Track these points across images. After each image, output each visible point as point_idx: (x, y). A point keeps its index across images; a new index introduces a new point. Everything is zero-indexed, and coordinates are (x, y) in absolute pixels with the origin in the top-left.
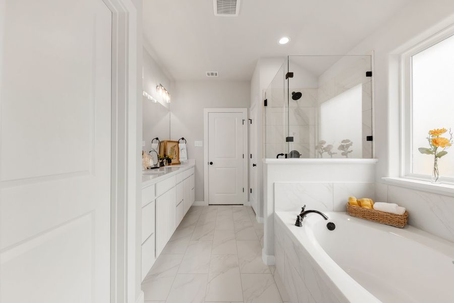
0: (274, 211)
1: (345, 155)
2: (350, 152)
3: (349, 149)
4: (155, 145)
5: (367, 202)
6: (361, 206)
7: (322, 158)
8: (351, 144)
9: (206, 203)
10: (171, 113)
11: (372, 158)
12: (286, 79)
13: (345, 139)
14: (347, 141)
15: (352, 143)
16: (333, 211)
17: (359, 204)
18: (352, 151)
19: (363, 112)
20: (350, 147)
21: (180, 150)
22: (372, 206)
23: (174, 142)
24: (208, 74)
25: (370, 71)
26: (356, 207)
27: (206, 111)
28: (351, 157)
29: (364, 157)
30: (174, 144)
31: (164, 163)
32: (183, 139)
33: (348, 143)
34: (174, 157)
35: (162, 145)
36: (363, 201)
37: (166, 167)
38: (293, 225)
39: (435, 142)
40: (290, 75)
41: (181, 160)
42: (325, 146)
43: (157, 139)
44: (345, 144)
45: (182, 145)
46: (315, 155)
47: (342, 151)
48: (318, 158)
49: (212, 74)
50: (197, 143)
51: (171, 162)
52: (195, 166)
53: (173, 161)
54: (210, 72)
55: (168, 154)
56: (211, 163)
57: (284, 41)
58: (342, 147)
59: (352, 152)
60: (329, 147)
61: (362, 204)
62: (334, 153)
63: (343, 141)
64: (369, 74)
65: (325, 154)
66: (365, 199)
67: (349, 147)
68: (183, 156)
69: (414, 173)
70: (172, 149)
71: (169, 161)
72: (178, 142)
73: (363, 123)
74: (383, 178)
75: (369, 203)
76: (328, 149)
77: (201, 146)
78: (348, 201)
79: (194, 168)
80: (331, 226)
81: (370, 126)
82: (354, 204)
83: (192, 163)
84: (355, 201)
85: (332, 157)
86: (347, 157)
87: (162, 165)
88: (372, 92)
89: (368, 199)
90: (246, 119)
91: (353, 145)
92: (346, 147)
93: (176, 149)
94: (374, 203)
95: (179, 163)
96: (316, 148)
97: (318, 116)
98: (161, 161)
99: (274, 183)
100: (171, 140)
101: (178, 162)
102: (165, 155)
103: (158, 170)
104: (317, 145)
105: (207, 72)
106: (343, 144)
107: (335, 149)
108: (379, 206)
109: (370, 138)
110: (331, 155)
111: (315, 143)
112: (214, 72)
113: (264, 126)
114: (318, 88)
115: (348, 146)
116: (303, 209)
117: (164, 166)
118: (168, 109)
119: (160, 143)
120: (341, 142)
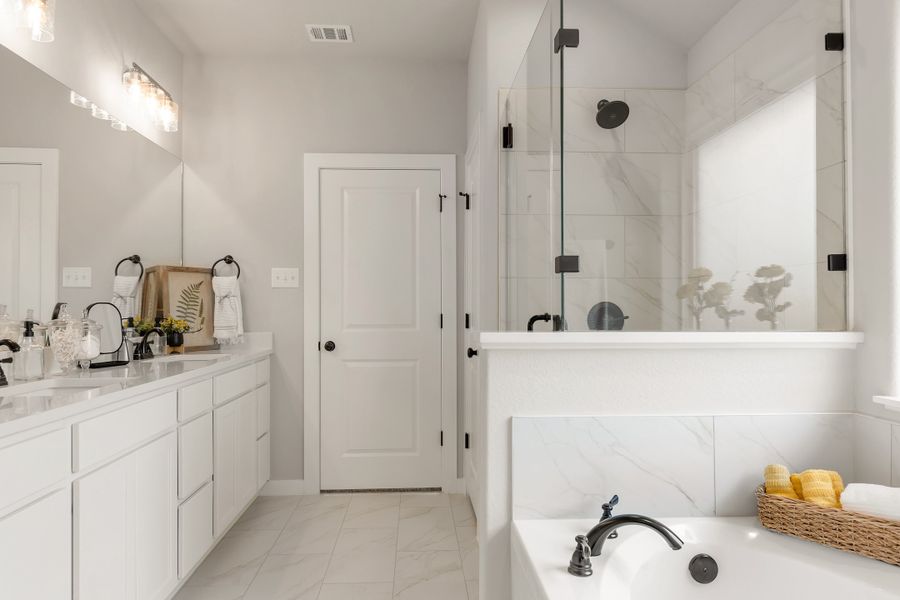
0: (510, 518)
1: (769, 317)
2: (781, 308)
3: (780, 300)
4: (127, 283)
5: (821, 484)
6: (801, 497)
7: (699, 329)
8: (785, 283)
9: (309, 486)
10: (188, 170)
11: (845, 329)
12: (556, 52)
13: (768, 264)
14: (773, 271)
15: (789, 277)
16: (716, 514)
17: (797, 488)
18: (788, 304)
19: (817, 170)
20: (785, 290)
21: (217, 300)
22: (838, 496)
23: (196, 271)
24: (316, 33)
25: (838, 31)
26: (785, 498)
27: (312, 161)
28: (785, 329)
29: (821, 326)
30: (196, 279)
31: (155, 348)
32: (229, 260)
33: (775, 279)
34: (195, 325)
35: (153, 282)
36: (809, 479)
37: (160, 360)
38: (561, 569)
40: (567, 39)
41: (220, 334)
42: (707, 286)
43: (136, 260)
44: (769, 281)
45: (223, 283)
46: (680, 318)
47: (760, 306)
48: (690, 329)
49: (330, 33)
50: (281, 277)
51: (181, 342)
52: (272, 356)
53: (189, 339)
54: (322, 27)
55: (174, 314)
56: (330, 346)
58: (757, 293)
59: (788, 309)
60: (721, 290)
61: (806, 490)
62: (734, 312)
63: (761, 272)
64: (835, 42)
65: (709, 313)
66: (815, 473)
67: (779, 291)
68: (227, 320)
70: (189, 296)
71: (174, 340)
72: (212, 273)
73: (817, 211)
74: (877, 399)
75: (828, 487)
76: (715, 298)
77: (296, 284)
78: (763, 480)
79: (268, 361)
80: (703, 569)
81: (840, 222)
82: (779, 489)
83: (261, 343)
84: (784, 478)
85: (728, 328)
86: (774, 328)
87: (142, 352)
88: (843, 104)
89: (826, 473)
90: (452, 194)
91: (792, 282)
92: (770, 292)
93: (203, 295)
94: (845, 486)
95: (215, 347)
96: (682, 292)
97: (687, 185)
98: (139, 339)
99: (510, 421)
100: (188, 264)
101: (210, 342)
102: (159, 318)
103: (126, 370)
104: (684, 282)
105: (309, 27)
106: (761, 280)
107: (735, 300)
108: (863, 498)
109: (838, 263)
110: (728, 319)
111: (680, 278)
112: (336, 27)
113: (502, 218)
114: (686, 89)
115: (775, 289)
116: (607, 509)
117: (151, 356)
118: (171, 154)
119: (146, 275)
120: (753, 273)
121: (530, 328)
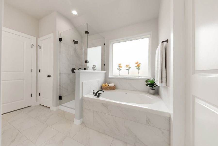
0: (82, 96)
3: (95, 68)
11: (105, 71)
26: (105, 87)
29: (102, 70)
39: (120, 67)
47: (93, 69)
57: (75, 13)
63: (94, 65)
69: (113, 75)
74: (108, 77)
75: (107, 85)
81: (104, 61)
84: (104, 85)
88: (105, 50)
89: (106, 83)
99: (82, 82)
108: (110, 85)
115: (95, 67)
116: (94, 91)
121: (79, 70)
